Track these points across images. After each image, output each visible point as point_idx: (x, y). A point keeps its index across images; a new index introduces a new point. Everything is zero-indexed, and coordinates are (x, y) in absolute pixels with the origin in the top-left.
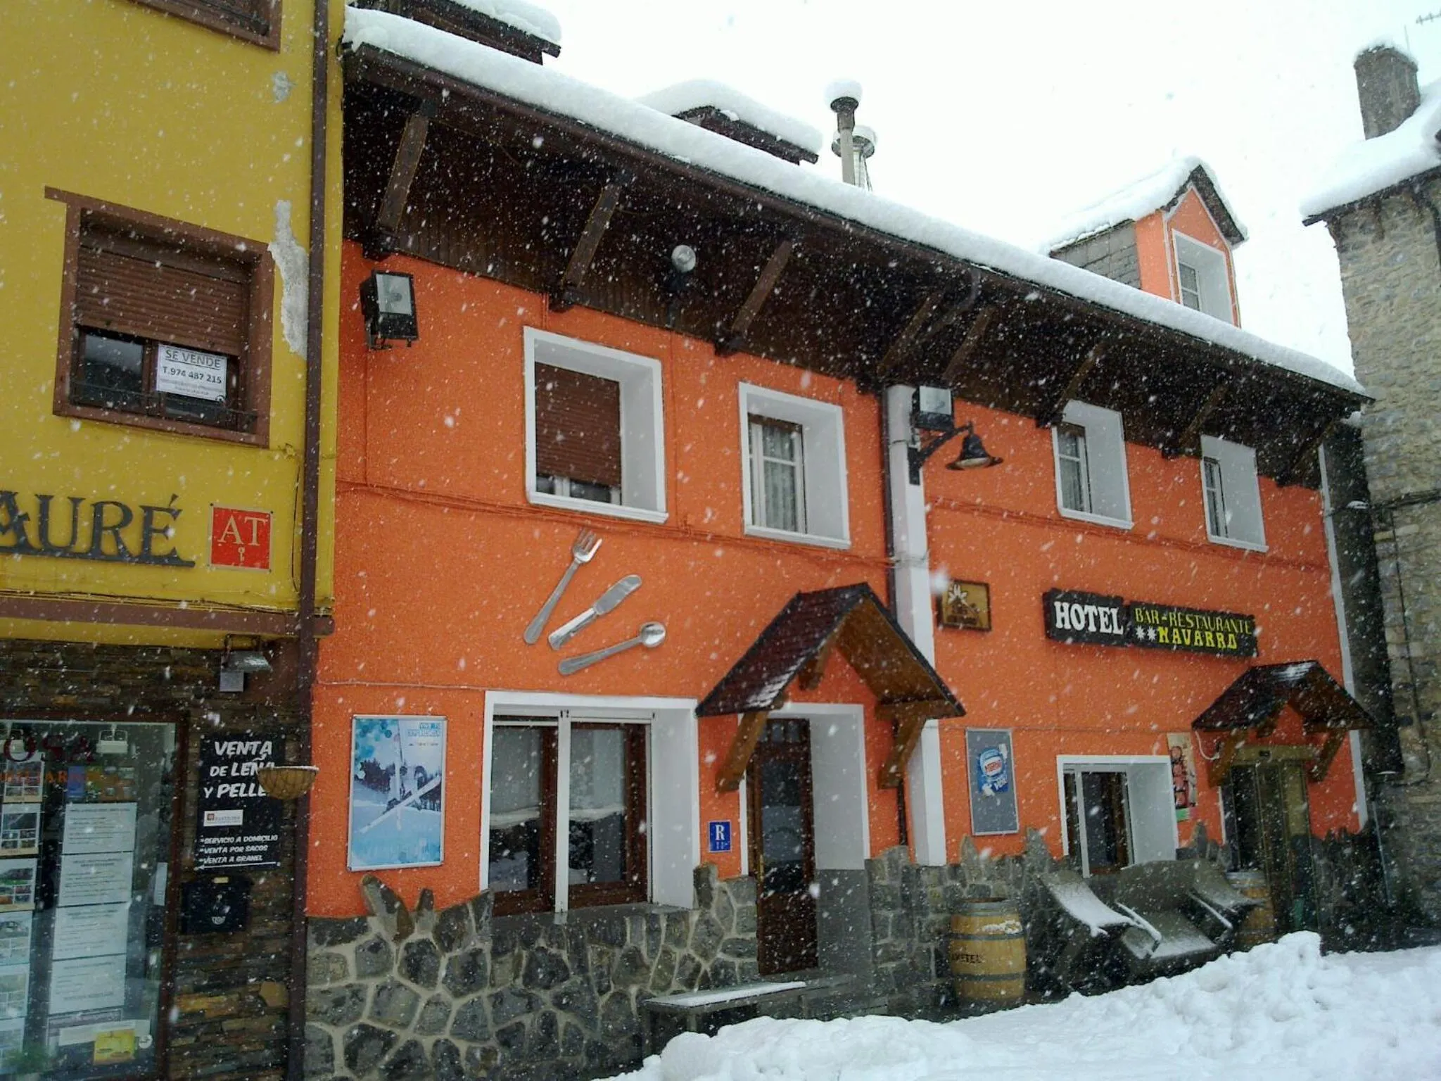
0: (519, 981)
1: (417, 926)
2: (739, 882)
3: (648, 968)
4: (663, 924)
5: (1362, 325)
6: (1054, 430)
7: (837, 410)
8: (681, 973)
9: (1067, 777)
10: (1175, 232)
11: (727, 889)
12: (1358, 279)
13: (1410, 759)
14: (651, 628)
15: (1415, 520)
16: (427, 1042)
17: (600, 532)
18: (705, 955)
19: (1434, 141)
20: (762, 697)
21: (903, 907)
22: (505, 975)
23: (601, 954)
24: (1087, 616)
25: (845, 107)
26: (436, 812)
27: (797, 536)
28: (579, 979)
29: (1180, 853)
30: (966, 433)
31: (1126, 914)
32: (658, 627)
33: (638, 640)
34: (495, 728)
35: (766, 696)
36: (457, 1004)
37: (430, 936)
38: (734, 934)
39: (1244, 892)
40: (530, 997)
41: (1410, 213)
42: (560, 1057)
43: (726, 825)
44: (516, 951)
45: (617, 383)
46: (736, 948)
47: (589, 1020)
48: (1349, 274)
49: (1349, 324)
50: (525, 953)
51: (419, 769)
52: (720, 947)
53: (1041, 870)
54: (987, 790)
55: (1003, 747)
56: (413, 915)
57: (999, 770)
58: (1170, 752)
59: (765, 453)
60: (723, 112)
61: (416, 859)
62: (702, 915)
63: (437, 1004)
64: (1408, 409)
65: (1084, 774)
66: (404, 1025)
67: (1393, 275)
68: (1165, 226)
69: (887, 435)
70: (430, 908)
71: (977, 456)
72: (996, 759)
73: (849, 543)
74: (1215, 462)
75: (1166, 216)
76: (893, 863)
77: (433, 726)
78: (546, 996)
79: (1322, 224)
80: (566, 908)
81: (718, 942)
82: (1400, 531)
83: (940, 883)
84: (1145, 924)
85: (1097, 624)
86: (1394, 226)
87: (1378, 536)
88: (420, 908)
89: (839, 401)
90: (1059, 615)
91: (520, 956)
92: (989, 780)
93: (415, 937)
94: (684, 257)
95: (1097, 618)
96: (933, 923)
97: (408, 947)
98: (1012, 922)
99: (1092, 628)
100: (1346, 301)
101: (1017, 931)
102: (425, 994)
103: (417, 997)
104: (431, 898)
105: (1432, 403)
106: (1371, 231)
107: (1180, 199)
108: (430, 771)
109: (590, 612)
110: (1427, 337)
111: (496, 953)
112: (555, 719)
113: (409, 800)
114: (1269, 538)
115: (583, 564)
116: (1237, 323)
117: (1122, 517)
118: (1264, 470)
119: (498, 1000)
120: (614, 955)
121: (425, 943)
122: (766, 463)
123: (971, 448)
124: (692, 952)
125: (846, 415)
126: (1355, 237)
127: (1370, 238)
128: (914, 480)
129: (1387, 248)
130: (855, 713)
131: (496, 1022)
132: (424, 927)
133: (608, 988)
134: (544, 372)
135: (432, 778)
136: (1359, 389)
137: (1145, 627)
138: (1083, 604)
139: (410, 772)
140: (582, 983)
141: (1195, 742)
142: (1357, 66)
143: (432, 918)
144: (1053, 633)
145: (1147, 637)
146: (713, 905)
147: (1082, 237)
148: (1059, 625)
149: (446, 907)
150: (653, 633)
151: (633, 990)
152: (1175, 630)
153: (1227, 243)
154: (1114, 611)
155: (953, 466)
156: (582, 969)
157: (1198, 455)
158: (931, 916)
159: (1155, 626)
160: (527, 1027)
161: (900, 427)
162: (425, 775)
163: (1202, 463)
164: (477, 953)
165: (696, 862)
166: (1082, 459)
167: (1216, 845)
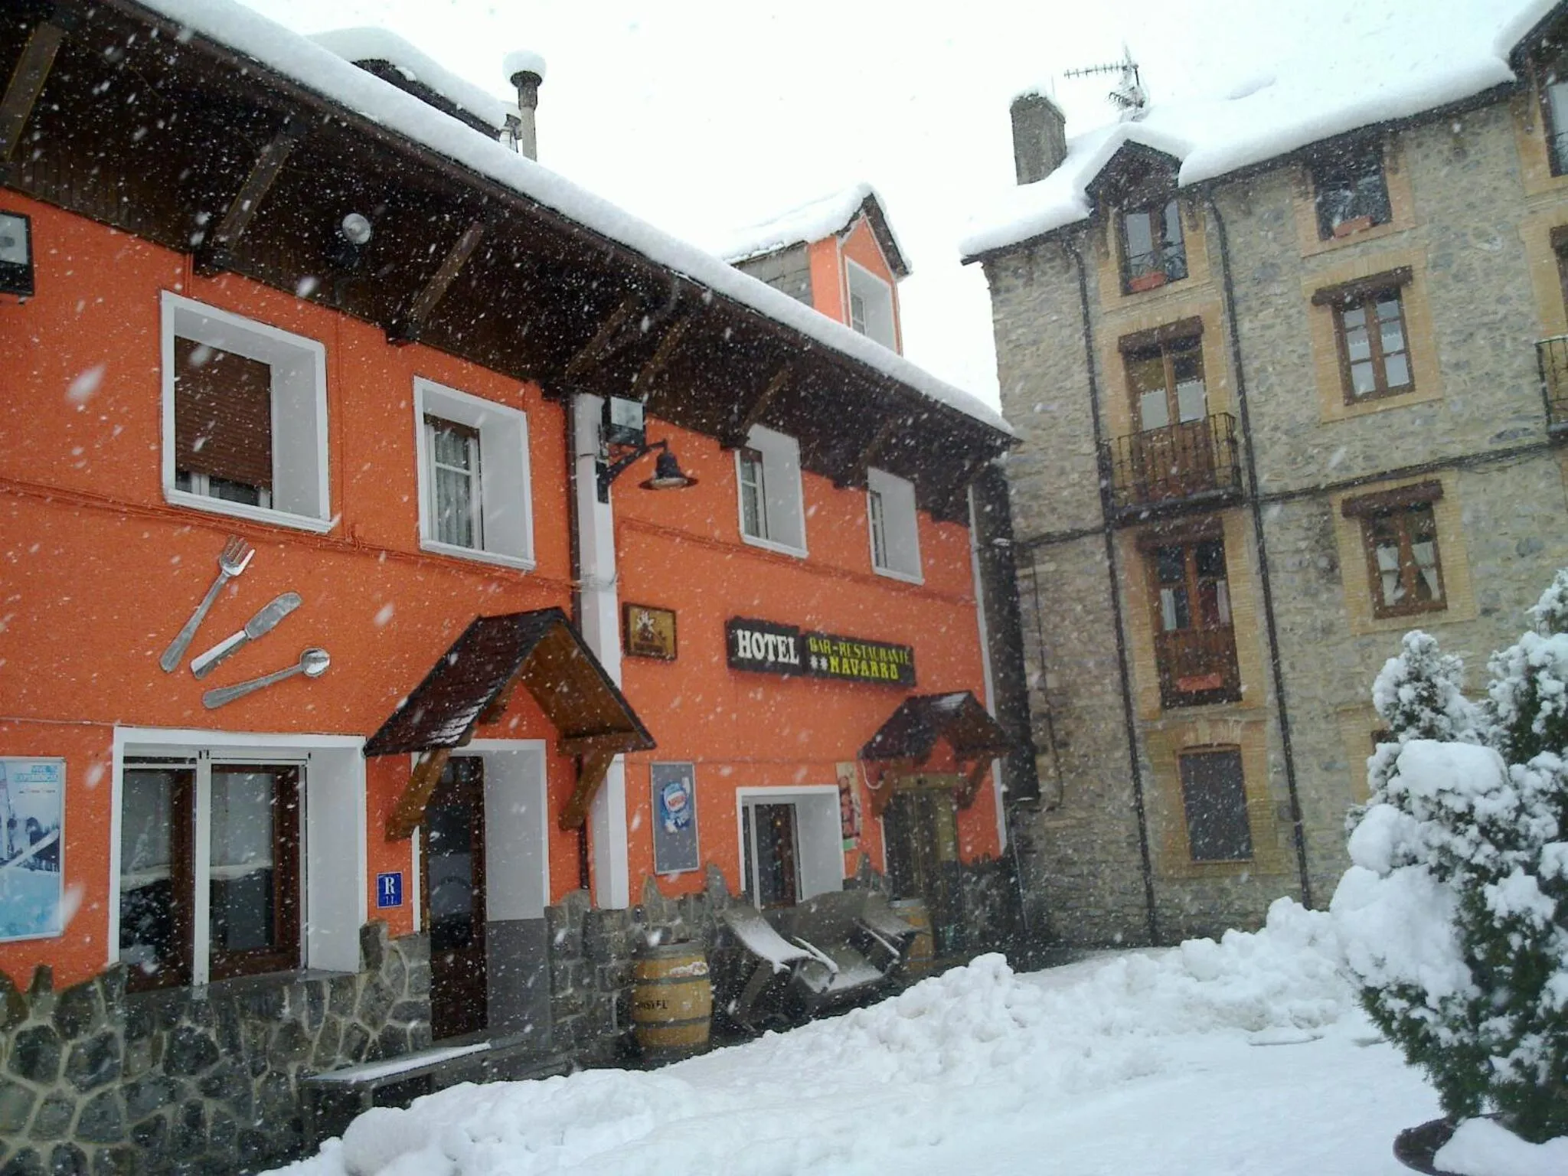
0: (160, 1067)
1: (31, 1011)
2: (411, 938)
3: (310, 1043)
4: (327, 991)
5: (1010, 368)
6: (737, 453)
7: (521, 416)
8: (347, 1044)
9: (745, 809)
10: (847, 259)
11: (398, 948)
12: (1009, 321)
13: (1045, 788)
14: (313, 655)
15: (1053, 558)
16: (44, 1150)
17: (253, 541)
18: (374, 1023)
19: (1083, 194)
20: (447, 732)
21: (583, 955)
22: (142, 1064)
23: (255, 1029)
24: (766, 645)
25: (527, 82)
26: (53, 874)
27: (473, 553)
28: (230, 1060)
29: (848, 884)
30: (661, 450)
31: (805, 948)
32: (321, 654)
33: (298, 668)
34: (125, 771)
35: (453, 730)
36: (83, 1100)
37: (48, 1022)
38: (405, 997)
39: (906, 919)
40: (169, 1084)
41: (1058, 262)
42: (208, 1152)
43: (397, 878)
44: (155, 1032)
45: (268, 367)
46: (408, 1012)
47: (241, 1105)
48: (1001, 316)
49: (999, 365)
50: (165, 1034)
51: (31, 822)
52: (390, 1013)
53: (721, 908)
54: (671, 827)
55: (686, 780)
56: (26, 998)
57: (681, 805)
58: (839, 783)
59: (437, 460)
60: (398, 68)
61: (28, 930)
62: (370, 980)
63: (58, 1102)
64: (1050, 451)
65: (757, 807)
66: (14, 1131)
67: (1041, 321)
68: (838, 251)
69: (574, 449)
70: (48, 988)
71: (672, 476)
72: (680, 793)
73: (534, 563)
74: (878, 495)
75: (840, 242)
76: (573, 910)
77: (48, 769)
78: (190, 1084)
79: (978, 265)
80: (206, 981)
81: (388, 1007)
82: (1039, 568)
83: (623, 927)
84: (822, 957)
85: (776, 655)
86: (1044, 273)
87: (1020, 573)
88: (35, 990)
89: (522, 406)
90: (741, 643)
91: (160, 1038)
92: (672, 816)
93: (29, 1024)
94: (356, 227)
95: (776, 648)
96: (615, 969)
97: (21, 1036)
98: (698, 963)
99: (771, 658)
100: (996, 342)
101: (704, 972)
102: (42, 1091)
103: (32, 1096)
104: (50, 975)
105: (1070, 447)
106: (1022, 276)
107: (853, 226)
108: (45, 823)
109: (241, 635)
110: (1068, 384)
111: (128, 1036)
112: (193, 761)
113: (19, 859)
114: (926, 572)
115: (232, 579)
116: (900, 352)
117: (797, 545)
118: (922, 505)
119: (133, 1090)
120: (270, 1031)
121: (42, 1031)
122: (438, 469)
123: (666, 466)
124: (359, 1021)
125: (531, 422)
126: (1007, 280)
127: (1020, 282)
128: (603, 498)
129: (1035, 295)
130: (536, 749)
131: (130, 1117)
132: (41, 1012)
133: (264, 1068)
134: (184, 347)
135: (47, 833)
136: (1009, 429)
137: (819, 655)
138: (763, 632)
139: (21, 826)
140: (234, 1064)
141: (860, 771)
142: (1012, 112)
143: (50, 999)
144: (736, 664)
145: (819, 666)
146: (384, 965)
147: (756, 254)
148: (741, 654)
149: (68, 985)
150: (316, 660)
151: (292, 1069)
152: (845, 660)
153: (893, 276)
154: (791, 640)
155: (647, 485)
156: (234, 1048)
157: (866, 487)
158: (614, 963)
159: (827, 657)
160: (169, 1119)
161: (587, 439)
162: (39, 829)
163: (868, 495)
164: (109, 1037)
165: (363, 919)
166: (758, 485)
167: (878, 874)
